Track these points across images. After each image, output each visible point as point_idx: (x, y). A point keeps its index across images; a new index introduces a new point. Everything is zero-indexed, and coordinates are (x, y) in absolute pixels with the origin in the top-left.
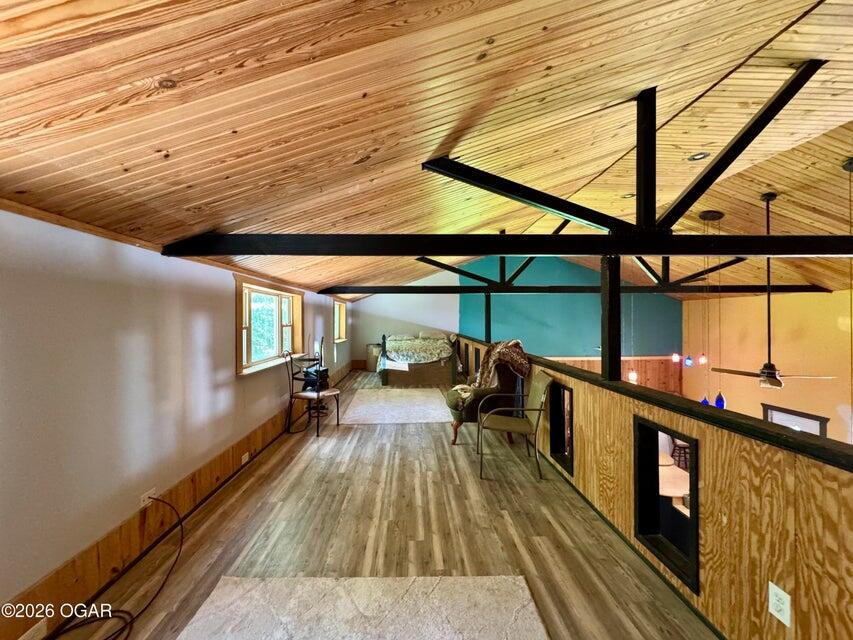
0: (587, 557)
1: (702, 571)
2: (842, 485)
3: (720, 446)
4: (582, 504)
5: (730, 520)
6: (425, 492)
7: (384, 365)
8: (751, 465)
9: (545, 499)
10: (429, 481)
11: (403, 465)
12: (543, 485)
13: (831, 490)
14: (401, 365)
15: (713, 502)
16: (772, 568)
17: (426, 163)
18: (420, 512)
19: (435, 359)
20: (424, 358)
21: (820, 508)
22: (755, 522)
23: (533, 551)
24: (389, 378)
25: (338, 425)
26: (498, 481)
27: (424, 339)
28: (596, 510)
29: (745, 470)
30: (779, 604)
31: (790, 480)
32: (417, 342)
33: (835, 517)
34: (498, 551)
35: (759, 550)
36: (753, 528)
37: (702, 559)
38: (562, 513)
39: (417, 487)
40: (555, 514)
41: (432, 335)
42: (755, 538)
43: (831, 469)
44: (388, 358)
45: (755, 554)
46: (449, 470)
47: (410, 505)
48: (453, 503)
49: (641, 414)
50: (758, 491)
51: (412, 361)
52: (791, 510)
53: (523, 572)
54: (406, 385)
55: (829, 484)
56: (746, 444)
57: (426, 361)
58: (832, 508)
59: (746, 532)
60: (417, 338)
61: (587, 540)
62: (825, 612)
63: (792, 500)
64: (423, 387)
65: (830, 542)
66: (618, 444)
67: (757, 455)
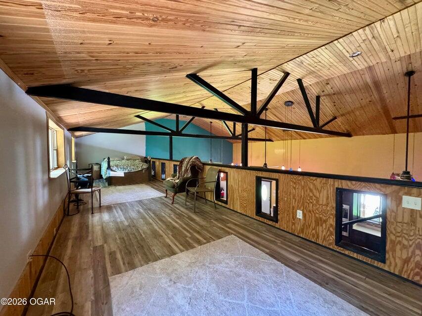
0: (246, 225)
1: (279, 216)
2: (314, 181)
3: (285, 179)
4: (234, 212)
5: (287, 198)
6: (176, 222)
7: (109, 174)
8: (293, 182)
9: (221, 214)
10: (175, 218)
11: (157, 215)
12: (217, 210)
13: (311, 182)
14: (120, 173)
15: (283, 195)
16: (298, 206)
17: (189, 75)
18: (181, 229)
19: (140, 169)
20: (133, 169)
21: (309, 188)
22: (294, 196)
23: (229, 228)
24: (112, 182)
25: (100, 206)
26: (201, 212)
27: (128, 160)
28: (239, 213)
29: (292, 184)
30: (299, 214)
31: (303, 183)
32: (123, 161)
33: (312, 188)
34: (219, 232)
35: (295, 204)
36: (294, 198)
37: (279, 212)
38: (230, 216)
39: (171, 221)
40: (227, 217)
41: (132, 158)
42: (294, 200)
43: (312, 177)
44: (112, 170)
45: (294, 204)
46: (179, 213)
47: (174, 227)
48: (191, 222)
49: (258, 175)
50: (295, 188)
51: (127, 171)
52: (303, 190)
53: (232, 234)
54: (124, 184)
55: (311, 181)
56: (292, 177)
57: (135, 171)
58: (312, 187)
59: (292, 199)
60: (123, 159)
61: (243, 221)
62: (310, 211)
63: (303, 188)
64: (134, 184)
65: (311, 195)
66: (249, 187)
67: (295, 179)
